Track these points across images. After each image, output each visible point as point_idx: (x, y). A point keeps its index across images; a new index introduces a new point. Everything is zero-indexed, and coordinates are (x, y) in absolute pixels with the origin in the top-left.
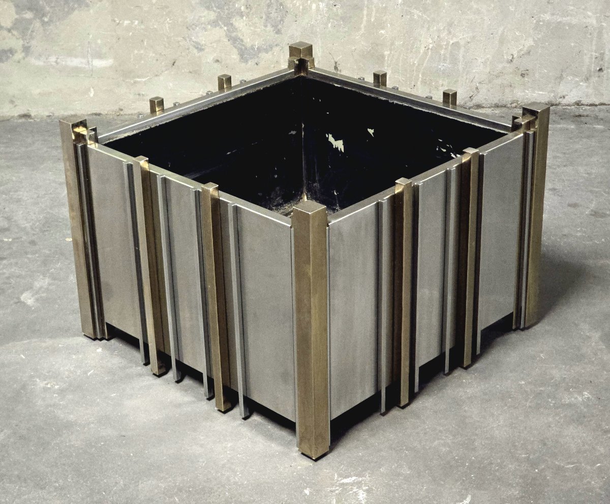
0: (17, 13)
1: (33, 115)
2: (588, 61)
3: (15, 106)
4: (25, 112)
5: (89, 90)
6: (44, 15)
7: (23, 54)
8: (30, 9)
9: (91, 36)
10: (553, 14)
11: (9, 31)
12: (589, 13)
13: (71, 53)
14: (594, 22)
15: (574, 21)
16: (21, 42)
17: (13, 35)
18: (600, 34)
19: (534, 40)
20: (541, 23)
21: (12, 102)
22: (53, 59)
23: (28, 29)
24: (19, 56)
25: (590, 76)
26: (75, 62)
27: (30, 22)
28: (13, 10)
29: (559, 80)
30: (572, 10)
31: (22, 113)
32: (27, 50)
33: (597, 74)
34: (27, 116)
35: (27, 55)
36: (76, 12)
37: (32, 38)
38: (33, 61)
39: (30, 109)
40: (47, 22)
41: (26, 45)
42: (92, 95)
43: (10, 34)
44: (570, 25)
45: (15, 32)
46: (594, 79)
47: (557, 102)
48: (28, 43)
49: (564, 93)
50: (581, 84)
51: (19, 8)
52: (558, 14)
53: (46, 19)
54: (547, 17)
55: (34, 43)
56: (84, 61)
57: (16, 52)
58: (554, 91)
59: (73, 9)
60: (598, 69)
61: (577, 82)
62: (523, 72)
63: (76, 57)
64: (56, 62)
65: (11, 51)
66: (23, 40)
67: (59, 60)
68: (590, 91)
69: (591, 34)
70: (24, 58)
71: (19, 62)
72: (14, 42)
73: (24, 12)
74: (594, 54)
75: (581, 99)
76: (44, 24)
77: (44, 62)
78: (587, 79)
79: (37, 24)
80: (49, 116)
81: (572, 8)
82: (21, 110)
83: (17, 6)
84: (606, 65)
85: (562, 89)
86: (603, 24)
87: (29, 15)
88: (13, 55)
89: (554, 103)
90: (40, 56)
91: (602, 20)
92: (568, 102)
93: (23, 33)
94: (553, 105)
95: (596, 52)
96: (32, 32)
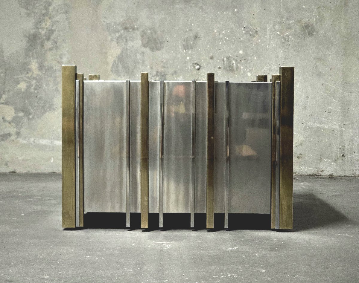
0: (15, 113)
1: (17, 172)
2: (335, 150)
3: (8, 166)
4: (13, 170)
5: (51, 158)
6: (29, 114)
7: (16, 136)
8: (23, 111)
9: (54, 127)
10: (314, 123)
11: (9, 123)
12: (335, 122)
13: (42, 137)
14: (338, 127)
15: (326, 127)
16: (15, 130)
17: (12, 125)
18: (341, 135)
19: (304, 137)
20: (307, 127)
21: (6, 164)
22: (32, 140)
23: (20, 122)
24: (13, 137)
25: (338, 159)
26: (44, 142)
27: (21, 118)
28: (13, 111)
29: (319, 161)
30: (324, 120)
31: (11, 170)
32: (18, 134)
33: (341, 158)
34: (14, 172)
35: (18, 137)
36: (47, 113)
37: (22, 127)
38: (21, 141)
39: (16, 168)
41: (18, 131)
42: (52, 161)
43: (9, 125)
44: (323, 128)
45: (12, 124)
46: (340, 161)
47: (319, 175)
48: (19, 130)
49: (323, 169)
50: (332, 163)
51: (17, 110)
52: (317, 123)
53: (31, 117)
54: (311, 124)
55: (23, 130)
56: (50, 141)
57: (12, 135)
58: (317, 168)
59: (46, 111)
60: (342, 155)
61: (330, 162)
62: (299, 156)
63: (45, 138)
64: (34, 141)
65: (9, 134)
66: (17, 128)
67: (36, 141)
68: (338, 168)
69: (336, 135)
70: (16, 139)
71: (13, 141)
72: (12, 129)
73: (19, 112)
74: (339, 146)
75: (333, 173)
76: (29, 119)
77: (27, 141)
78: (336, 161)
79: (26, 119)
80: (27, 173)
81: (324, 119)
82: (11, 169)
83: (15, 109)
84: (346, 153)
85: (322, 166)
86: (343, 129)
87: (21, 114)
88: (10, 137)
89: (317, 174)
90: (25, 137)
91: (342, 127)
92: (325, 175)
93: (17, 125)
94: (317, 175)
95: (340, 145)
96: (22, 123)
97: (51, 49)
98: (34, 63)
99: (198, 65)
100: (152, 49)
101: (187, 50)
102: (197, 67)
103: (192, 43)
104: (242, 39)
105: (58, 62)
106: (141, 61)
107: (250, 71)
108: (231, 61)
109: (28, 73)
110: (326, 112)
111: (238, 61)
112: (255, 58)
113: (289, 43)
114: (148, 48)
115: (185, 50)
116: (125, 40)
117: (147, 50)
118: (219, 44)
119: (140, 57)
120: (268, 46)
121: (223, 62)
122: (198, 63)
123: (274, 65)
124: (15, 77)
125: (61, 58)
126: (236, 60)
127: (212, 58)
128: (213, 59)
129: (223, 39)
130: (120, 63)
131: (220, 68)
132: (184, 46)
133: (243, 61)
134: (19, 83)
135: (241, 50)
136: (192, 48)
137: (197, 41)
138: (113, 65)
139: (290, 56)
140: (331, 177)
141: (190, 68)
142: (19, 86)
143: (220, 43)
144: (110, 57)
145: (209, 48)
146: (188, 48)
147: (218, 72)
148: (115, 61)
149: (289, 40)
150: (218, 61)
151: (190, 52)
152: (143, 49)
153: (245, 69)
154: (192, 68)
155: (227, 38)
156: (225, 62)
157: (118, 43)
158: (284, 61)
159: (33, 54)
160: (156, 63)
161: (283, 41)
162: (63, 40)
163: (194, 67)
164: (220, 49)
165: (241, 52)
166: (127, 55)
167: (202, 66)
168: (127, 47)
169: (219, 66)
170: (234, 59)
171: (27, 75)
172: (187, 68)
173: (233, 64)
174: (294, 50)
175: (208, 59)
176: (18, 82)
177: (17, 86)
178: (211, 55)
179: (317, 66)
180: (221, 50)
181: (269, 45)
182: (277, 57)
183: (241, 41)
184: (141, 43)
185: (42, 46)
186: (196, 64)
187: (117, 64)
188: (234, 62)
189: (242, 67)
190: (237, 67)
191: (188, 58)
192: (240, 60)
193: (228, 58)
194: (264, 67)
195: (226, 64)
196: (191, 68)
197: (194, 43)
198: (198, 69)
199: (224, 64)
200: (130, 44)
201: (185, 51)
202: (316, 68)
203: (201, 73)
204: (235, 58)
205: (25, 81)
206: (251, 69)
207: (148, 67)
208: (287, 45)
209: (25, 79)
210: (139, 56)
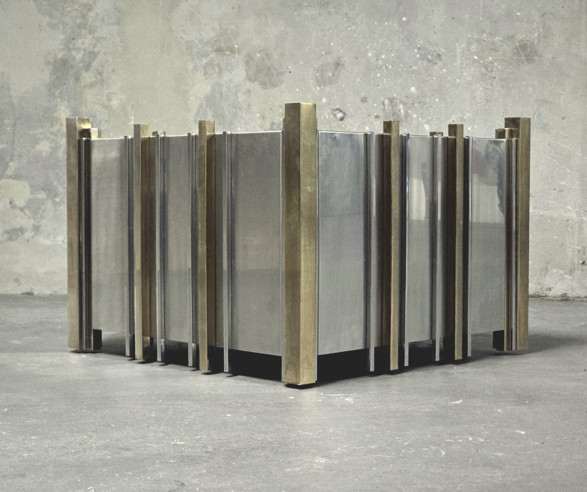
0: (31, 193)
1: (36, 293)
2: (571, 254)
3: (20, 284)
4: (29, 291)
6: (56, 196)
7: (33, 233)
8: (44, 189)
10: (535, 208)
11: (22, 210)
12: (569, 208)
14: (575, 216)
15: (555, 215)
16: (32, 222)
17: (25, 214)
18: (581, 228)
21: (17, 280)
23: (39, 209)
24: (28, 235)
25: (574, 269)
27: (43, 202)
28: (28, 190)
29: (544, 272)
30: (552, 204)
31: (25, 291)
32: (36, 229)
33: (580, 267)
34: (30, 294)
35: (36, 234)
37: (42, 217)
38: (42, 240)
39: (33, 287)
40: (59, 202)
41: (37, 224)
43: (22, 213)
44: (551, 218)
45: (27, 211)
46: (578, 273)
47: (544, 295)
48: (38, 222)
49: (551, 286)
50: (566, 276)
51: (34, 188)
52: (540, 208)
53: (57, 200)
55: (44, 222)
57: (27, 231)
58: (540, 284)
60: (581, 262)
61: (561, 275)
65: (22, 230)
66: (34, 219)
68: (575, 285)
69: (571, 228)
70: (33, 237)
71: (28, 241)
72: (24, 221)
73: (38, 192)
74: (576, 247)
75: (566, 292)
76: (55, 204)
77: (52, 241)
78: (571, 272)
79: (49, 205)
80: (51, 295)
81: (553, 202)
82: (24, 288)
83: (31, 186)
85: (548, 281)
86: (584, 218)
87: (42, 195)
88: (23, 234)
89: (541, 295)
90: (49, 235)
91: (582, 215)
92: (554, 295)
93: (35, 213)
94: (539, 296)
95: (578, 246)
96: (44, 211)
97: (92, 85)
98: (63, 108)
99: (341, 111)
100: (264, 85)
101: (322, 87)
102: (340, 115)
103: (330, 74)
104: (414, 68)
105: (105, 107)
106: (246, 106)
107: (428, 122)
108: (396, 105)
109: (52, 125)
110: (555, 189)
111: (408, 106)
112: (437, 100)
113: (493, 74)
114: (256, 83)
115: (320, 87)
116: (217, 69)
117: (256, 86)
118: (376, 77)
119: (244, 98)
120: (458, 80)
121: (383, 107)
122: (342, 109)
123: (468, 111)
124: (31, 132)
125: (109, 100)
126: (405, 104)
127: (364, 100)
128: (366, 102)
129: (384, 68)
130: (210, 109)
131: (377, 117)
132: (317, 81)
133: (416, 105)
134: (37, 143)
135: (412, 86)
136: (331, 83)
137: (340, 71)
138: (198, 111)
139: (496, 96)
140: (565, 299)
141: (327, 117)
142: (38, 148)
143: (379, 75)
144: (192, 98)
145: (359, 83)
146: (325, 84)
147: (375, 123)
148: (201, 106)
149: (494, 69)
150: (375, 105)
151: (327, 89)
152: (249, 85)
153: (420, 119)
154: (332, 116)
155: (390, 67)
156: (386, 107)
157: (205, 74)
158: (484, 105)
159: (60, 93)
160: (271, 109)
161: (484, 71)
162: (113, 70)
163: (335, 115)
164: (378, 85)
165: (413, 89)
166: (222, 94)
167: (347, 113)
168: (222, 82)
169: (376, 114)
170: (401, 102)
171: (52, 129)
172: (322, 118)
173: (400, 110)
174: (503, 86)
175: (358, 101)
176: (36, 141)
177: (33, 147)
178: (363, 94)
179: (539, 114)
180: (380, 87)
181: (460, 78)
182: (474, 98)
183: (413, 72)
184: (245, 74)
185: (77, 79)
186: (337, 109)
187: (205, 110)
188: (401, 107)
189: (415, 116)
190: (407, 115)
191: (324, 100)
192: (412, 104)
193: (391, 100)
194: (451, 114)
195: (389, 110)
196: (329, 116)
197: (334, 75)
198: (342, 119)
199: (384, 109)
200: (226, 77)
201: (318, 88)
202: (538, 116)
203: (346, 126)
204: (404, 99)
205: (48, 138)
206: (430, 118)
207: (258, 115)
208: (490, 77)
209: (49, 135)
210: (241, 97)
